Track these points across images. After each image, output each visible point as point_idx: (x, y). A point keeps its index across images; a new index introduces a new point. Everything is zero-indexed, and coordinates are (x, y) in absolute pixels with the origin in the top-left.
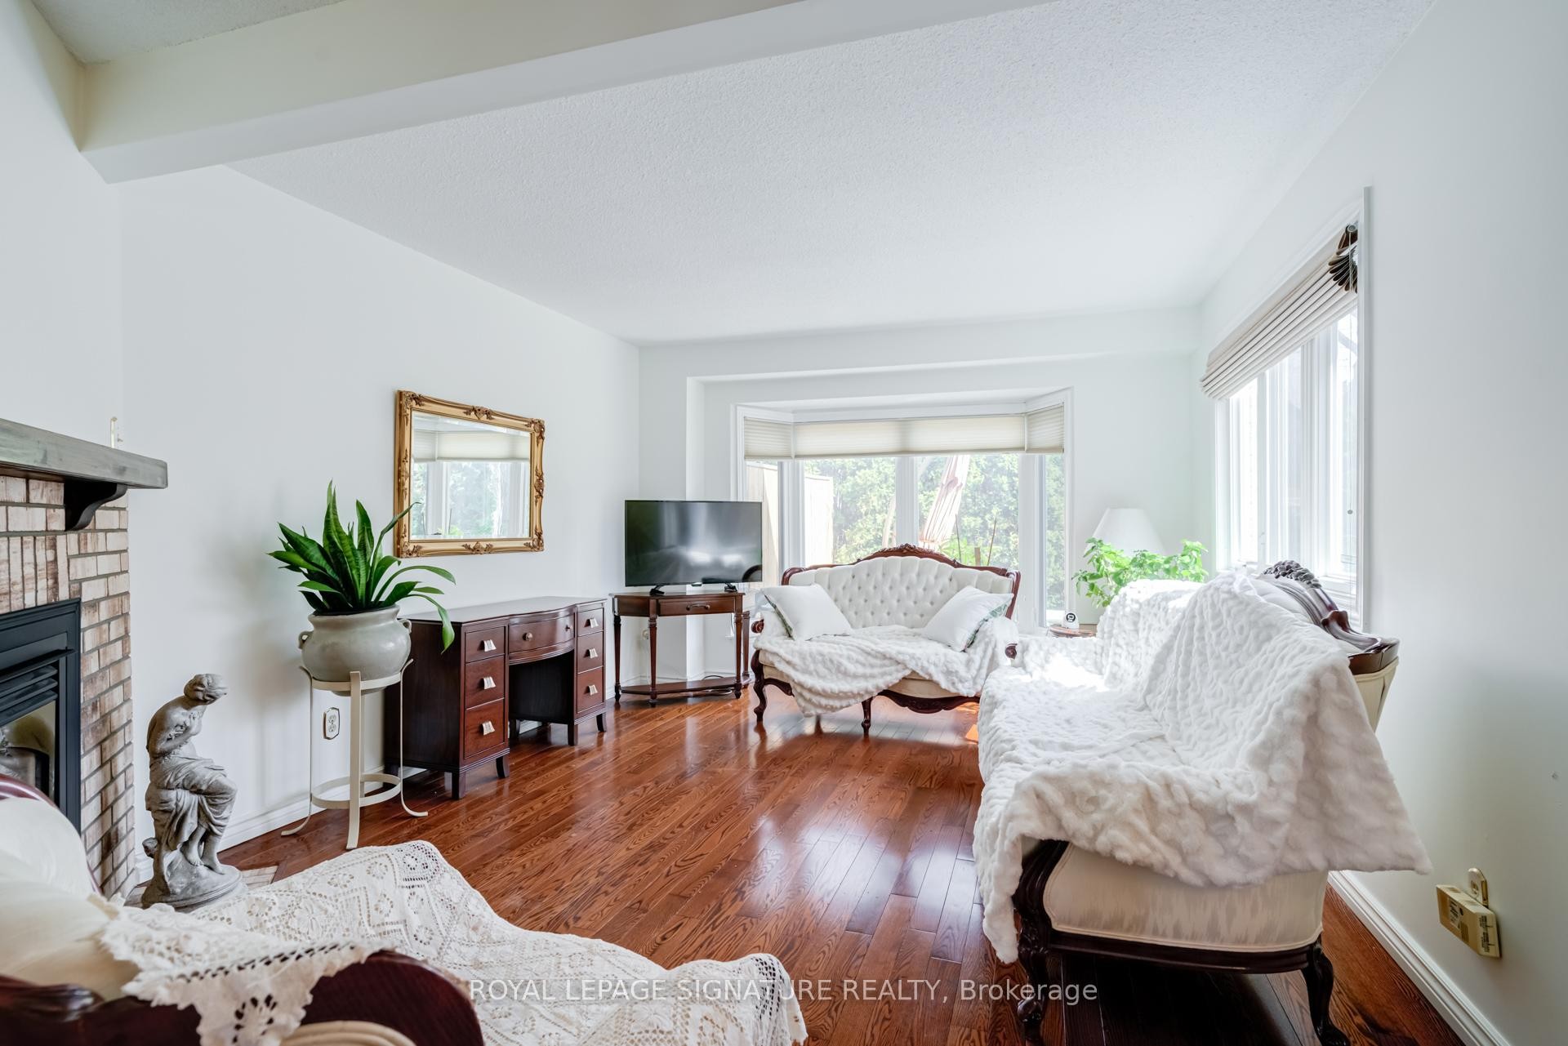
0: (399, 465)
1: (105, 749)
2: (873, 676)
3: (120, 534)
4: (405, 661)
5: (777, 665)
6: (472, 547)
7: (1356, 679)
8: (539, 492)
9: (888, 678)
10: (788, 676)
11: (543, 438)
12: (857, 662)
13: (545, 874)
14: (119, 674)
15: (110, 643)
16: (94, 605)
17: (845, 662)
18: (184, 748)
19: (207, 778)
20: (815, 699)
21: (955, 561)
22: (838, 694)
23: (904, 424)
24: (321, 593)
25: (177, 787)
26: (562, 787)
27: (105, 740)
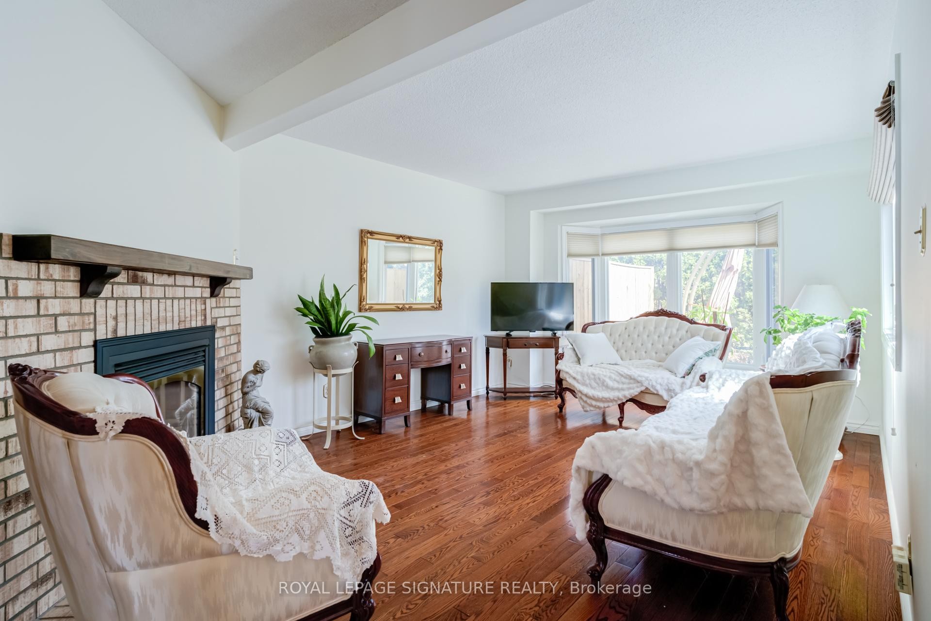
0: (361, 266)
1: (228, 389)
2: (623, 389)
3: (236, 299)
4: (354, 362)
5: (568, 379)
6: (400, 307)
7: (773, 391)
8: (440, 278)
9: (632, 391)
10: (574, 386)
11: (442, 250)
12: (615, 380)
13: (400, 471)
14: (235, 359)
15: (231, 345)
16: (223, 328)
17: (607, 380)
18: (254, 392)
19: (261, 405)
20: (589, 401)
21: (692, 320)
22: (601, 399)
23: (671, 232)
24: (319, 328)
25: (251, 408)
26: (432, 434)
27: (228, 385)
